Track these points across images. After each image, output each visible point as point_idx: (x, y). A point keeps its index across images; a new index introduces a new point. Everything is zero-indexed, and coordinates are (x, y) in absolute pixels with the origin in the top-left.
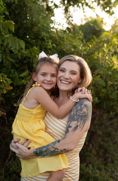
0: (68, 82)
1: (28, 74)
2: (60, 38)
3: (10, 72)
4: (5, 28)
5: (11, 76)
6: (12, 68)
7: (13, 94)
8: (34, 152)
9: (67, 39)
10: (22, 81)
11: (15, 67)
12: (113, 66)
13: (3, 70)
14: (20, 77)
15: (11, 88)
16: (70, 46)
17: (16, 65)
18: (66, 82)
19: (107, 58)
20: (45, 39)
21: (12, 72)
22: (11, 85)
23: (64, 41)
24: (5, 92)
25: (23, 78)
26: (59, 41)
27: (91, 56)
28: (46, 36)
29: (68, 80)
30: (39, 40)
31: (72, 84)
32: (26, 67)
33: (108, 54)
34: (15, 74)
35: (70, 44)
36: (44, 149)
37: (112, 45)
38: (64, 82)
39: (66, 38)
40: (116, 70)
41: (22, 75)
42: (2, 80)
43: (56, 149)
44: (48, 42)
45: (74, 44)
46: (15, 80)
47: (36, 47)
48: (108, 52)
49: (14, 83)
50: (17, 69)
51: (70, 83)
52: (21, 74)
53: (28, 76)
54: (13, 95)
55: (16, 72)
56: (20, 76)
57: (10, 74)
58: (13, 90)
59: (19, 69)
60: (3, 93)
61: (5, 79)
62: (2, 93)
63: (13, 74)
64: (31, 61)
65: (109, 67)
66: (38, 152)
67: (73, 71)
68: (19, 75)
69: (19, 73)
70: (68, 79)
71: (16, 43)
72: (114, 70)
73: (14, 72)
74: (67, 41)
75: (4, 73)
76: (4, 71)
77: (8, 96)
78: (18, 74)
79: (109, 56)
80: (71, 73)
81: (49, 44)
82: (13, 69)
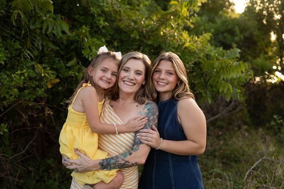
0: (133, 83)
1: (76, 63)
2: (116, 12)
3: (54, 62)
4: (41, 9)
5: (55, 66)
6: (55, 56)
7: (60, 88)
8: (99, 164)
9: (124, 12)
10: (69, 72)
11: (60, 54)
12: (184, 43)
13: (45, 59)
14: (67, 67)
15: (58, 80)
16: (129, 21)
17: (61, 52)
18: (130, 84)
19: (176, 34)
20: (96, 15)
21: (57, 62)
22: (57, 77)
23: (120, 15)
24: (50, 87)
25: (70, 68)
26: (114, 16)
27: (155, 33)
28: (96, 12)
29: (133, 82)
30: (89, 17)
31: (137, 85)
32: (74, 53)
33: (177, 28)
34: (60, 63)
35: (129, 19)
36: (113, 161)
37: (181, 18)
38: (128, 83)
39: (122, 12)
40: (188, 48)
41: (69, 64)
42: (44, 74)
43: (128, 162)
44: (99, 21)
45: (134, 18)
46: (61, 71)
47: (86, 26)
48: (177, 26)
49: (60, 75)
50: (62, 57)
51: (135, 84)
52: (67, 64)
53: (76, 65)
54: (61, 90)
55: (61, 61)
56: (67, 65)
57: (54, 65)
58: (59, 83)
59: (65, 57)
60: (48, 88)
61: (47, 72)
62: (46, 88)
63: (57, 64)
64: (79, 46)
65: (179, 45)
66: (105, 164)
67: (138, 70)
68: (65, 65)
69: (66, 62)
70: (133, 80)
71: (57, 27)
72: (186, 48)
73: (59, 61)
74: (124, 14)
75: (46, 63)
76: (46, 61)
77: (54, 90)
78: (64, 63)
79: (179, 31)
80: (136, 73)
81: (100, 23)
82: (58, 57)
